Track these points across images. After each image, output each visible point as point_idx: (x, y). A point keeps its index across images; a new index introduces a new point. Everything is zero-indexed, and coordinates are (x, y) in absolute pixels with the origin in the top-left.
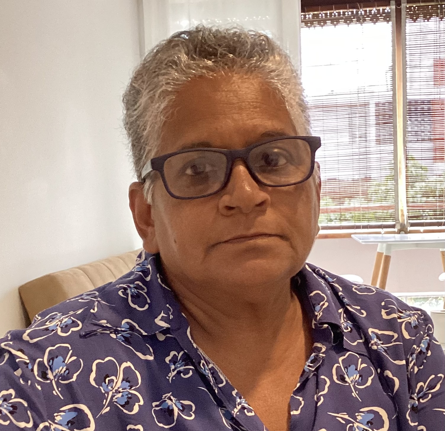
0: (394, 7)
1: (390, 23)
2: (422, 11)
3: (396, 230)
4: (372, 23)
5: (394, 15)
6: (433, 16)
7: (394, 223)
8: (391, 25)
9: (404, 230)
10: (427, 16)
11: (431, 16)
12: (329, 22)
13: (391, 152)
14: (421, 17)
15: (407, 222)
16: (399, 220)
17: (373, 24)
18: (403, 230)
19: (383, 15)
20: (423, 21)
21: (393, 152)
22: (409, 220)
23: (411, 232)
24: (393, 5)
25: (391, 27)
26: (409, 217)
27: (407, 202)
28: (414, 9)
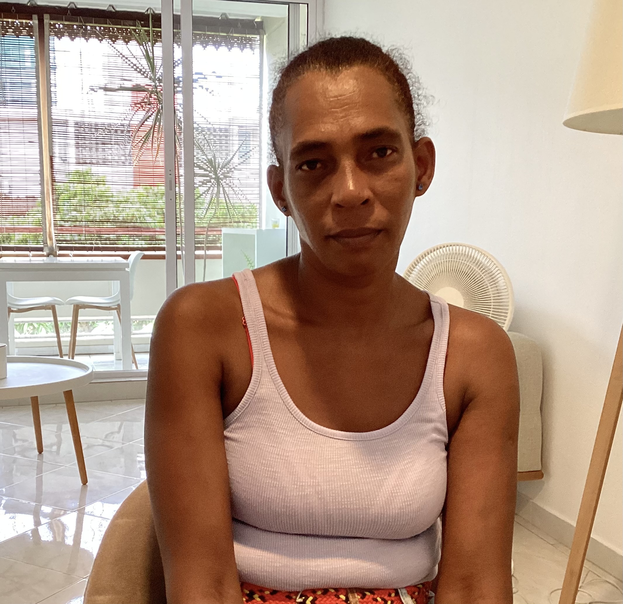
0: (37, 22)
1: (34, 38)
2: (66, 29)
3: (45, 253)
4: (15, 35)
5: (37, 30)
6: (79, 37)
7: (42, 246)
8: (35, 40)
9: (54, 253)
11: (76, 36)
13: (38, 172)
14: (66, 36)
15: (56, 246)
16: (47, 243)
18: (52, 253)
19: (27, 28)
20: (68, 40)
21: (39, 172)
22: (57, 243)
23: (60, 256)
24: (36, 20)
25: (35, 43)
26: (57, 240)
27: (55, 225)
28: (59, 26)
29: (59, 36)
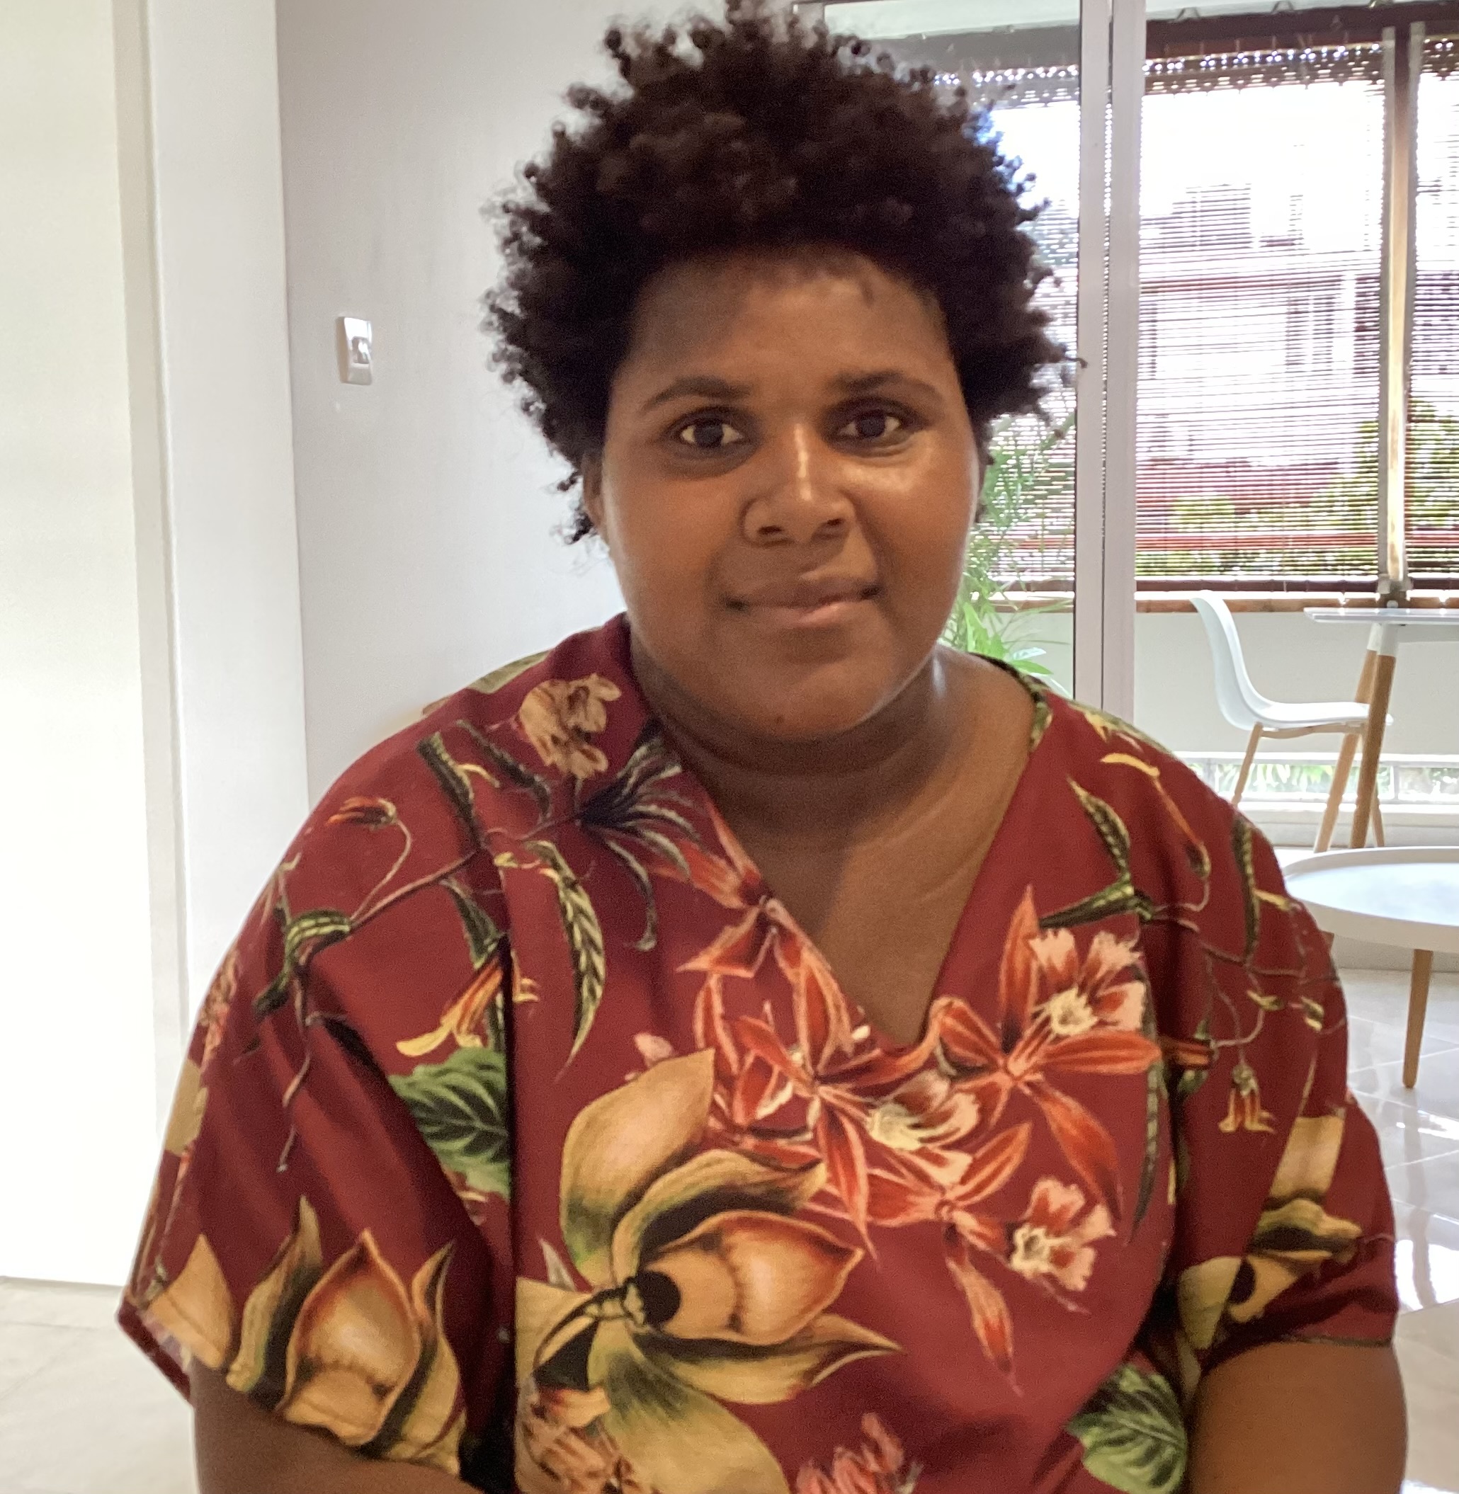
0: (1391, 43)
1: (1380, 81)
3: (1376, 596)
4: (1335, 81)
5: (1390, 62)
7: (1376, 578)
8: (1383, 88)
9: (1399, 597)
12: (1224, 80)
13: (1372, 401)
15: (1405, 576)
16: (1386, 572)
17: (1337, 84)
18: (1395, 598)
19: (1364, 62)
21: (1377, 401)
22: (1411, 571)
23: (1414, 602)
24: (1389, 39)
25: (1383, 93)
26: (1410, 564)
27: (1407, 527)
28: (1444, 47)
29: (1444, 69)
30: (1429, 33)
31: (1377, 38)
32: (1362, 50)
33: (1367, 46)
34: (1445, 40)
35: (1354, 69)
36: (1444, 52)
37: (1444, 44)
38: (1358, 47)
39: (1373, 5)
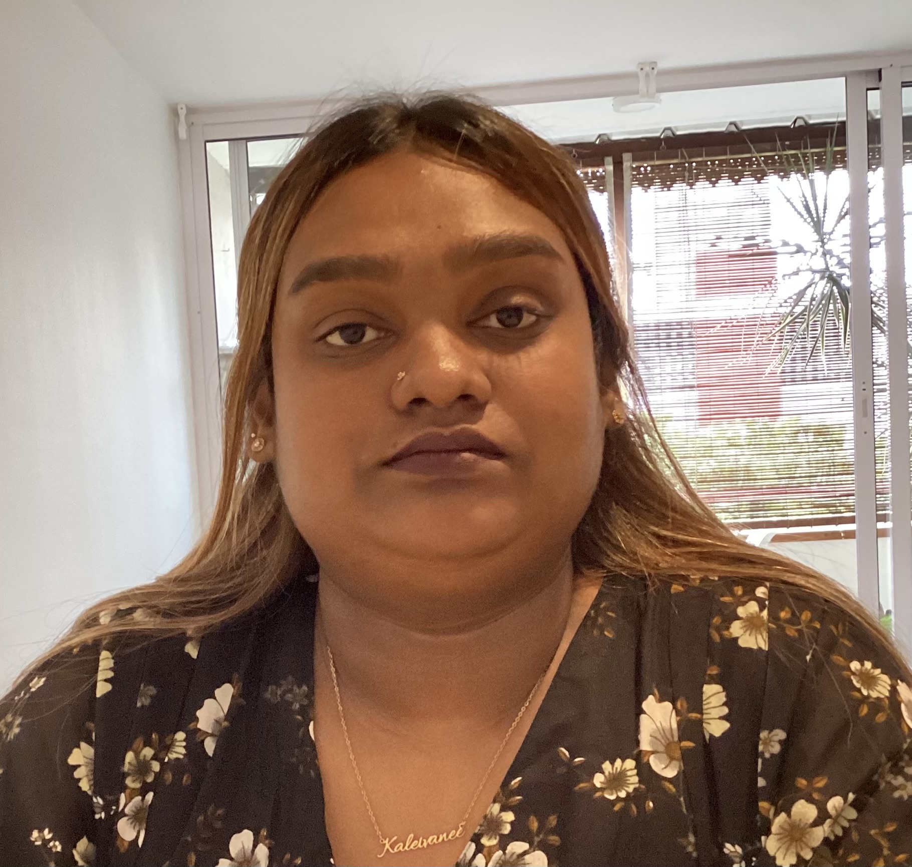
0: (610, 168)
1: (606, 194)
2: (657, 173)
5: (610, 180)
6: (678, 182)
8: (607, 197)
10: (667, 183)
11: (674, 182)
14: (657, 184)
19: (595, 181)
20: (661, 190)
24: (609, 165)
25: (607, 201)
28: (646, 170)
29: (646, 185)
30: (634, 160)
31: (601, 164)
32: (593, 173)
33: (595, 170)
34: (645, 165)
35: (587, 185)
36: (646, 173)
37: (645, 168)
38: (590, 170)
39: (597, 142)
